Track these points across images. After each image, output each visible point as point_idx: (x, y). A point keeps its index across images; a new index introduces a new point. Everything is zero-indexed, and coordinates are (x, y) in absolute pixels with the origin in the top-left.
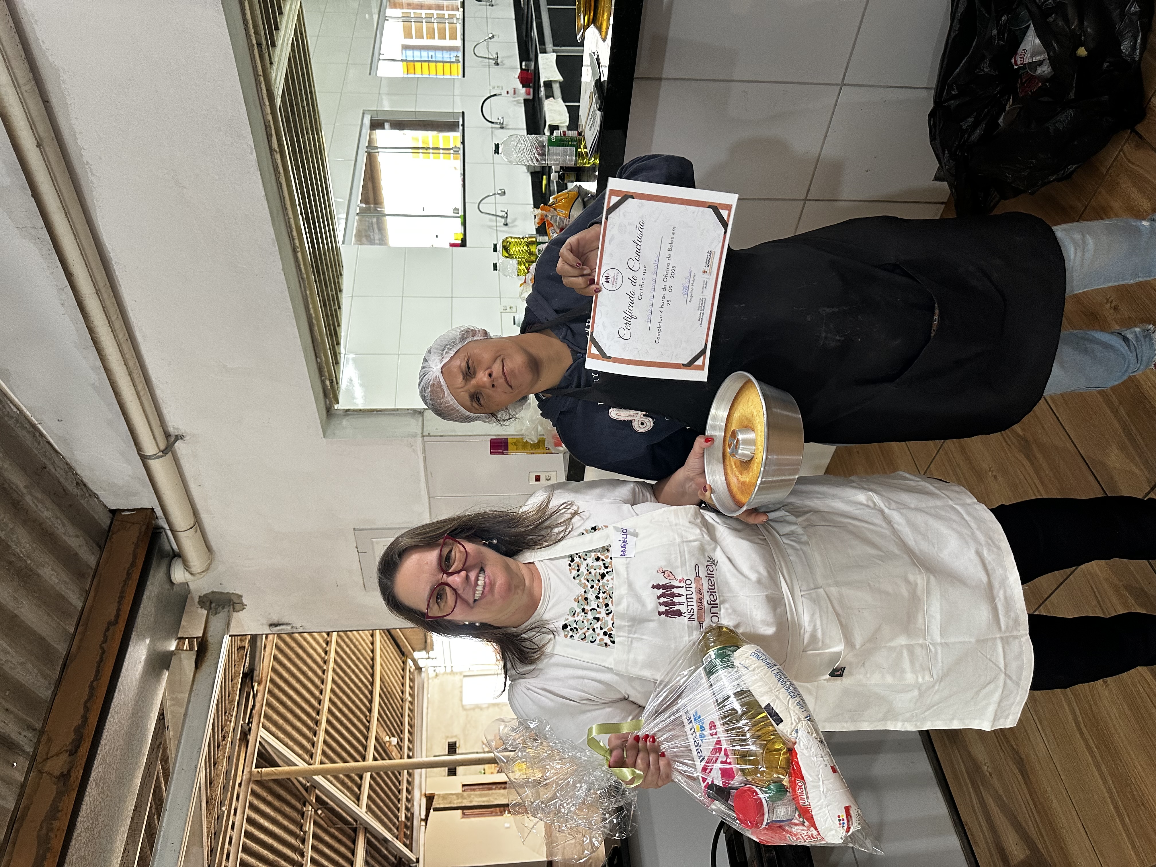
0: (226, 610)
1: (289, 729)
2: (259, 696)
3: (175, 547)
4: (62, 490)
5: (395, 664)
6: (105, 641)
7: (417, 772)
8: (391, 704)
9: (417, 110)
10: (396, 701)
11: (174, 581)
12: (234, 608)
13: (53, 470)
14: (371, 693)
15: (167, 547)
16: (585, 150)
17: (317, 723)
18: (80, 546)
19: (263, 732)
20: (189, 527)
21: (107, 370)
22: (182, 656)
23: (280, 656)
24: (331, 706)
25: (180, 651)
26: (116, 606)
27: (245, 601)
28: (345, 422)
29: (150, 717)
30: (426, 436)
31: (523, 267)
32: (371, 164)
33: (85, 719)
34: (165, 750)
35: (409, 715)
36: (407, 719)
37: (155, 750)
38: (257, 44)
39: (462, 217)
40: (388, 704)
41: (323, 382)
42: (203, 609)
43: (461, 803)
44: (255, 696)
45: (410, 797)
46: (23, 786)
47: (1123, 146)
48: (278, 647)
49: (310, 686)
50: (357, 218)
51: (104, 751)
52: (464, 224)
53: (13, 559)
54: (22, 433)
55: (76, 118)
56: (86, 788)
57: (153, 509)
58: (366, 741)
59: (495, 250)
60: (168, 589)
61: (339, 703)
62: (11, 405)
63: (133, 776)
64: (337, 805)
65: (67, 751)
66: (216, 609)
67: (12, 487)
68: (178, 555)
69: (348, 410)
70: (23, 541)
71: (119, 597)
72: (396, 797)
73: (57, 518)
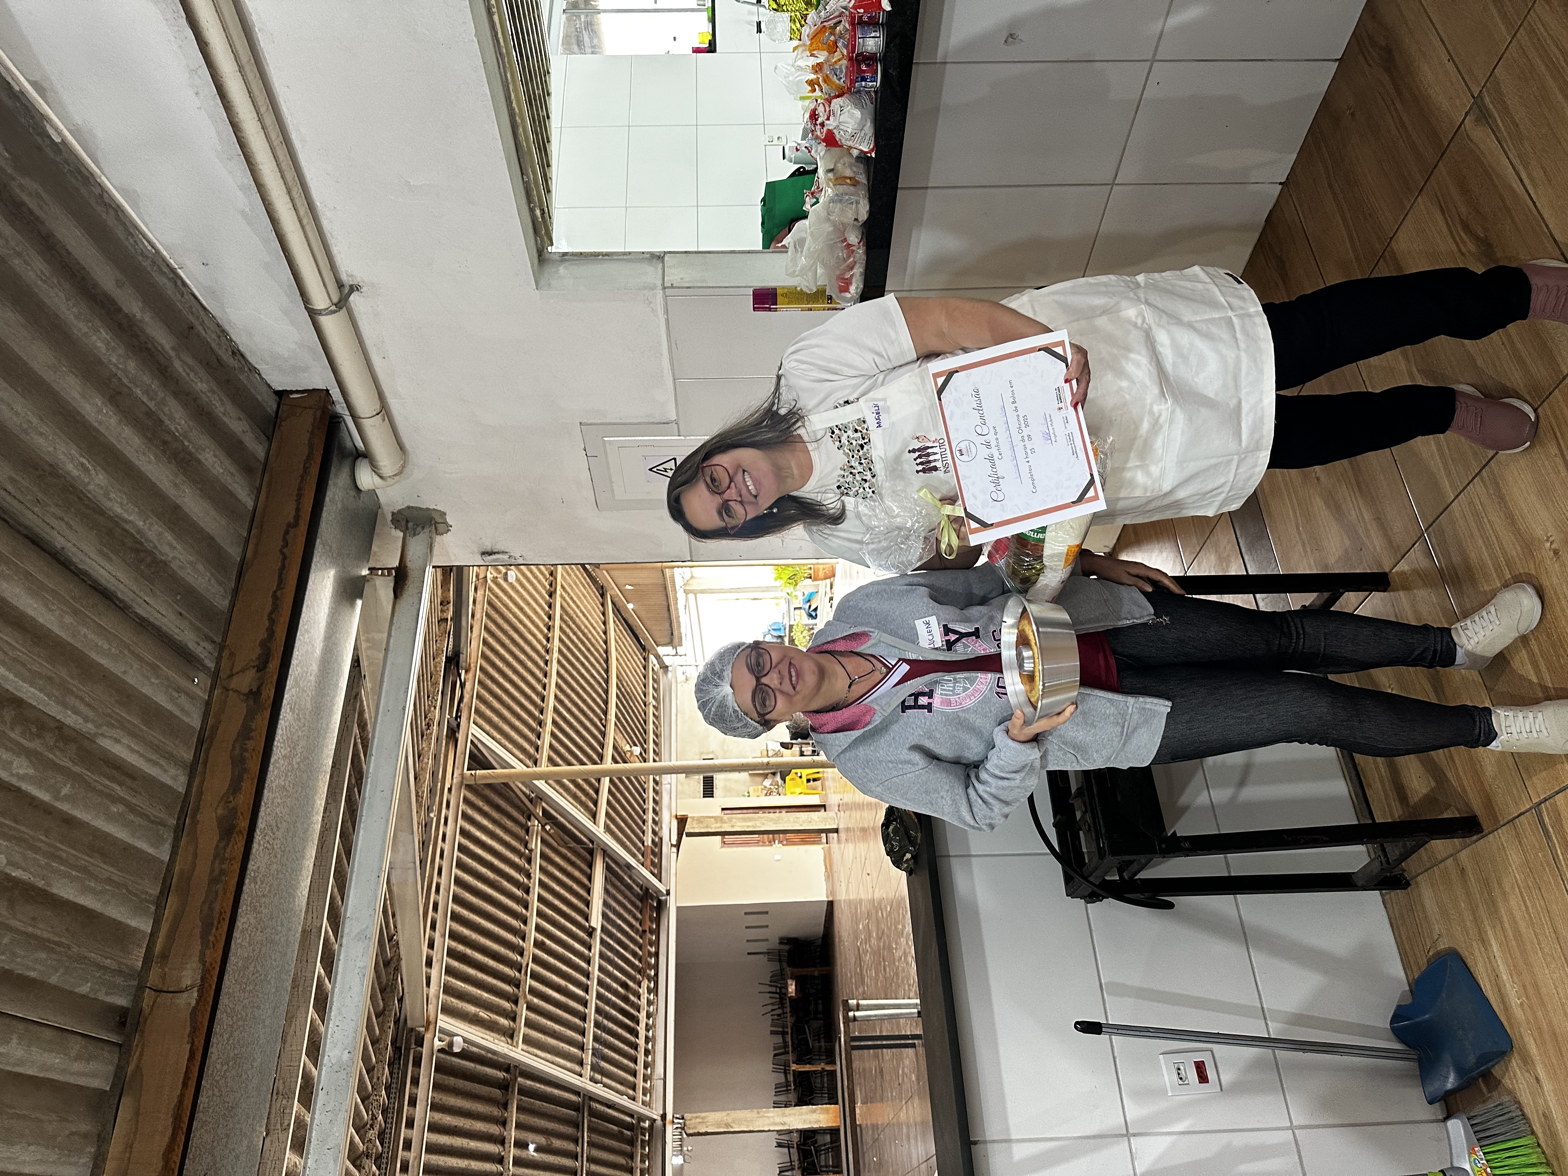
0: (427, 531)
1: (506, 728)
2: (468, 686)
3: (360, 444)
4: (216, 360)
5: (634, 660)
6: (286, 544)
7: (666, 779)
8: (631, 708)
10: (637, 704)
11: (360, 487)
12: (436, 529)
13: (203, 332)
14: (606, 692)
15: (349, 444)
17: (540, 723)
18: (243, 432)
19: (474, 729)
20: (374, 413)
21: (260, 186)
22: (377, 583)
23: (491, 640)
24: (557, 704)
25: (374, 577)
26: (294, 505)
27: (449, 520)
28: (562, 270)
30: (670, 288)
33: (271, 633)
34: (361, 713)
35: (654, 723)
36: (651, 726)
37: (352, 701)
39: (710, 9)
40: (628, 708)
41: (532, 211)
42: (398, 531)
43: (721, 827)
44: (463, 686)
45: (657, 819)
46: (208, 704)
48: (487, 629)
49: (529, 678)
51: (297, 673)
52: (713, 20)
53: (168, 438)
54: (162, 280)
56: (280, 710)
57: (327, 391)
60: (355, 497)
61: (567, 702)
62: (145, 242)
63: (330, 712)
64: (569, 822)
65: (254, 667)
66: (414, 530)
67: (156, 348)
68: (365, 455)
69: (565, 254)
70: (177, 416)
71: (297, 495)
72: (641, 818)
73: (214, 392)
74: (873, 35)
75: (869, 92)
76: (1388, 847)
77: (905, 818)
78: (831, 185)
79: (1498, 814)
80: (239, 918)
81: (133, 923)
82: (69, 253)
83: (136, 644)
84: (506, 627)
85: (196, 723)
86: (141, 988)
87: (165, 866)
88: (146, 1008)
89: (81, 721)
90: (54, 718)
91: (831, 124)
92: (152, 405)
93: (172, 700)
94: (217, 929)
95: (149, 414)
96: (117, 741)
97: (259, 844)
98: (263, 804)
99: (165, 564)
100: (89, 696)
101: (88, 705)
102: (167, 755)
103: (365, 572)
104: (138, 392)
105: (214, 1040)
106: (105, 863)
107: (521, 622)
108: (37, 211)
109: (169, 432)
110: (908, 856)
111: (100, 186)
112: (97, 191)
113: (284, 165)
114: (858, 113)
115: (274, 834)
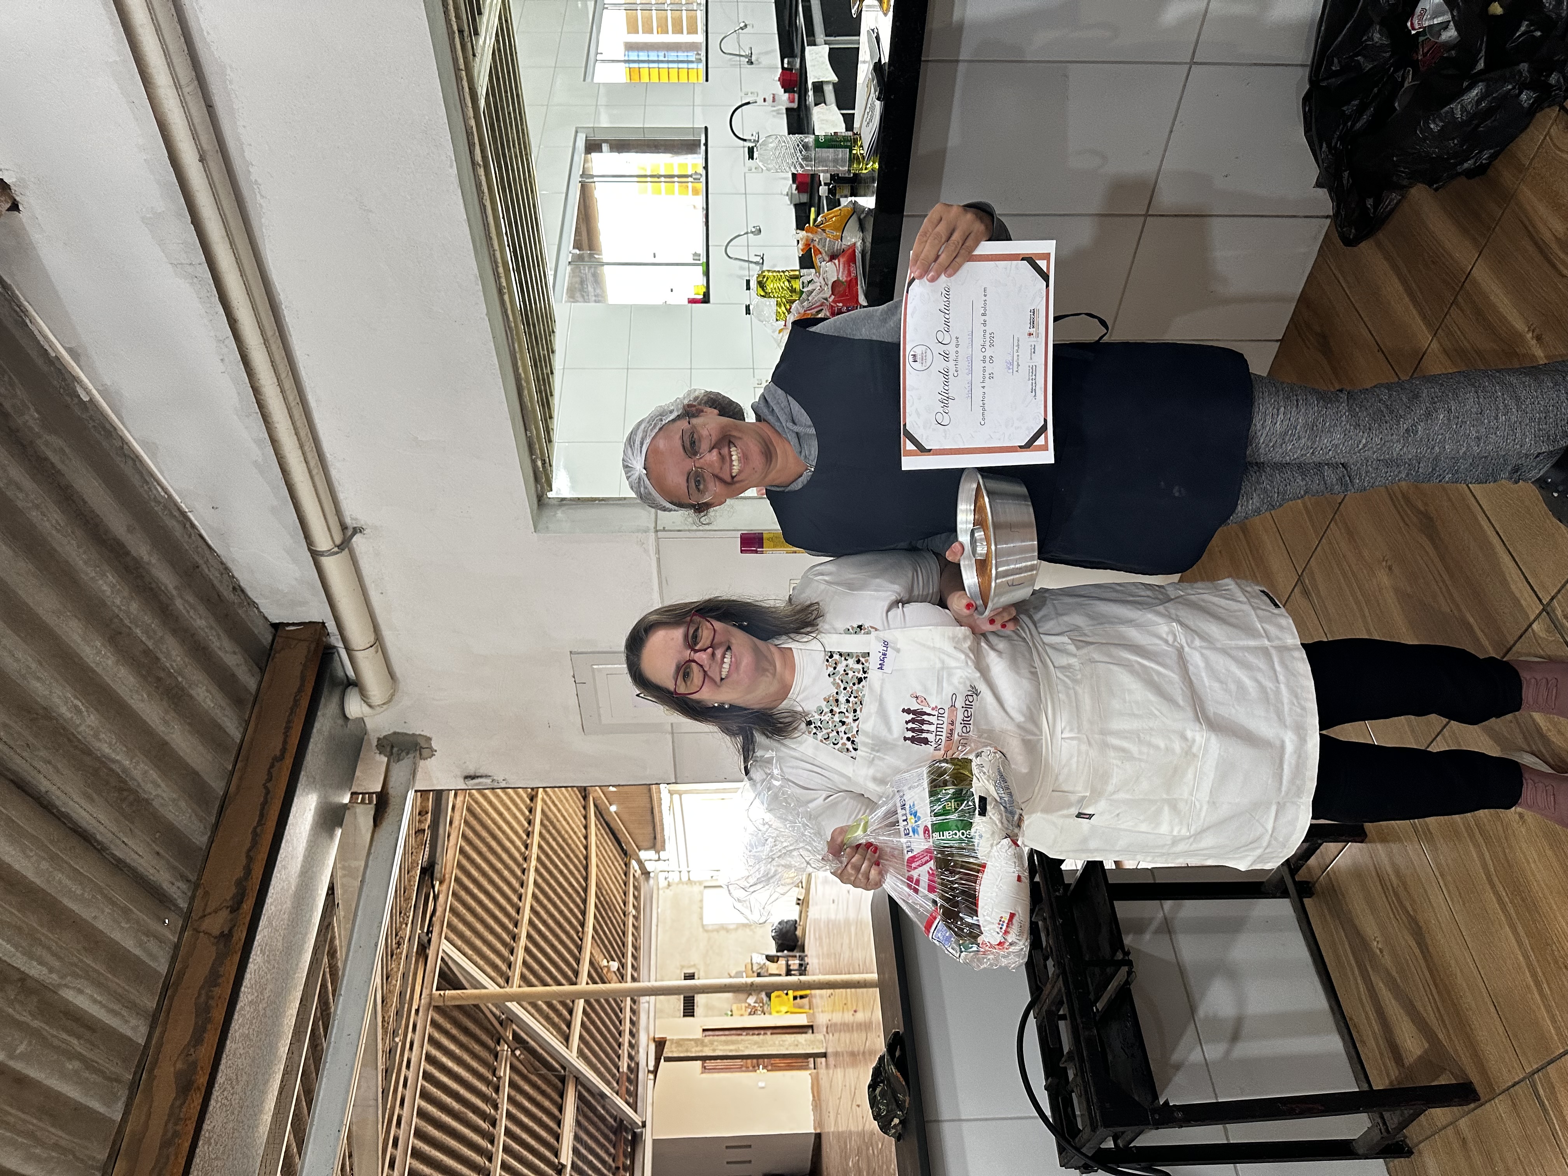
0: (411, 756)
1: (478, 943)
2: (442, 898)
3: (351, 673)
4: (217, 596)
5: (614, 865)
6: (270, 779)
7: (644, 999)
8: (609, 918)
9: (646, 126)
10: (616, 914)
11: (348, 716)
12: (421, 754)
13: (206, 570)
14: (584, 901)
15: (340, 674)
16: (862, 152)
17: (514, 937)
18: (237, 665)
19: (446, 946)
20: (368, 645)
21: (275, 442)
22: (357, 810)
23: (467, 848)
24: (532, 916)
25: (355, 805)
26: (281, 738)
27: (434, 745)
28: (560, 514)
30: (660, 531)
31: (783, 308)
32: (584, 200)
33: (248, 870)
35: (633, 934)
36: (630, 938)
38: (459, 31)
39: (705, 265)
40: (606, 918)
41: (533, 462)
42: (382, 756)
43: (702, 1051)
44: (436, 898)
45: (633, 1042)
46: (177, 947)
47: (1550, 128)
48: (464, 836)
49: (506, 888)
50: (569, 268)
51: (270, 912)
52: (707, 274)
53: (163, 675)
54: (171, 523)
55: (244, 127)
56: (250, 953)
57: (323, 623)
58: (578, 964)
59: (748, 288)
60: (342, 726)
61: (543, 913)
62: (157, 487)
63: (301, 951)
64: (540, 1046)
65: (228, 907)
66: (399, 755)
67: (160, 588)
68: (354, 684)
69: (563, 499)
70: (174, 653)
71: (286, 728)
72: (616, 1040)
73: (212, 628)
76: (1386, 1115)
77: (892, 1080)
79: (1493, 1082)
82: (85, 503)
83: (111, 888)
84: (484, 834)
85: (163, 969)
87: (117, 1125)
89: (45, 970)
90: (18, 969)
92: (150, 644)
93: (141, 944)
95: (147, 652)
96: (80, 991)
97: (217, 1102)
98: (224, 1056)
99: (148, 802)
100: (56, 943)
101: (54, 954)
102: (130, 1005)
103: (346, 799)
104: (138, 631)
106: (53, 1126)
107: (500, 828)
108: (60, 466)
109: (164, 669)
110: (896, 1121)
111: (122, 439)
112: (118, 444)
113: (298, 424)
115: (233, 1088)
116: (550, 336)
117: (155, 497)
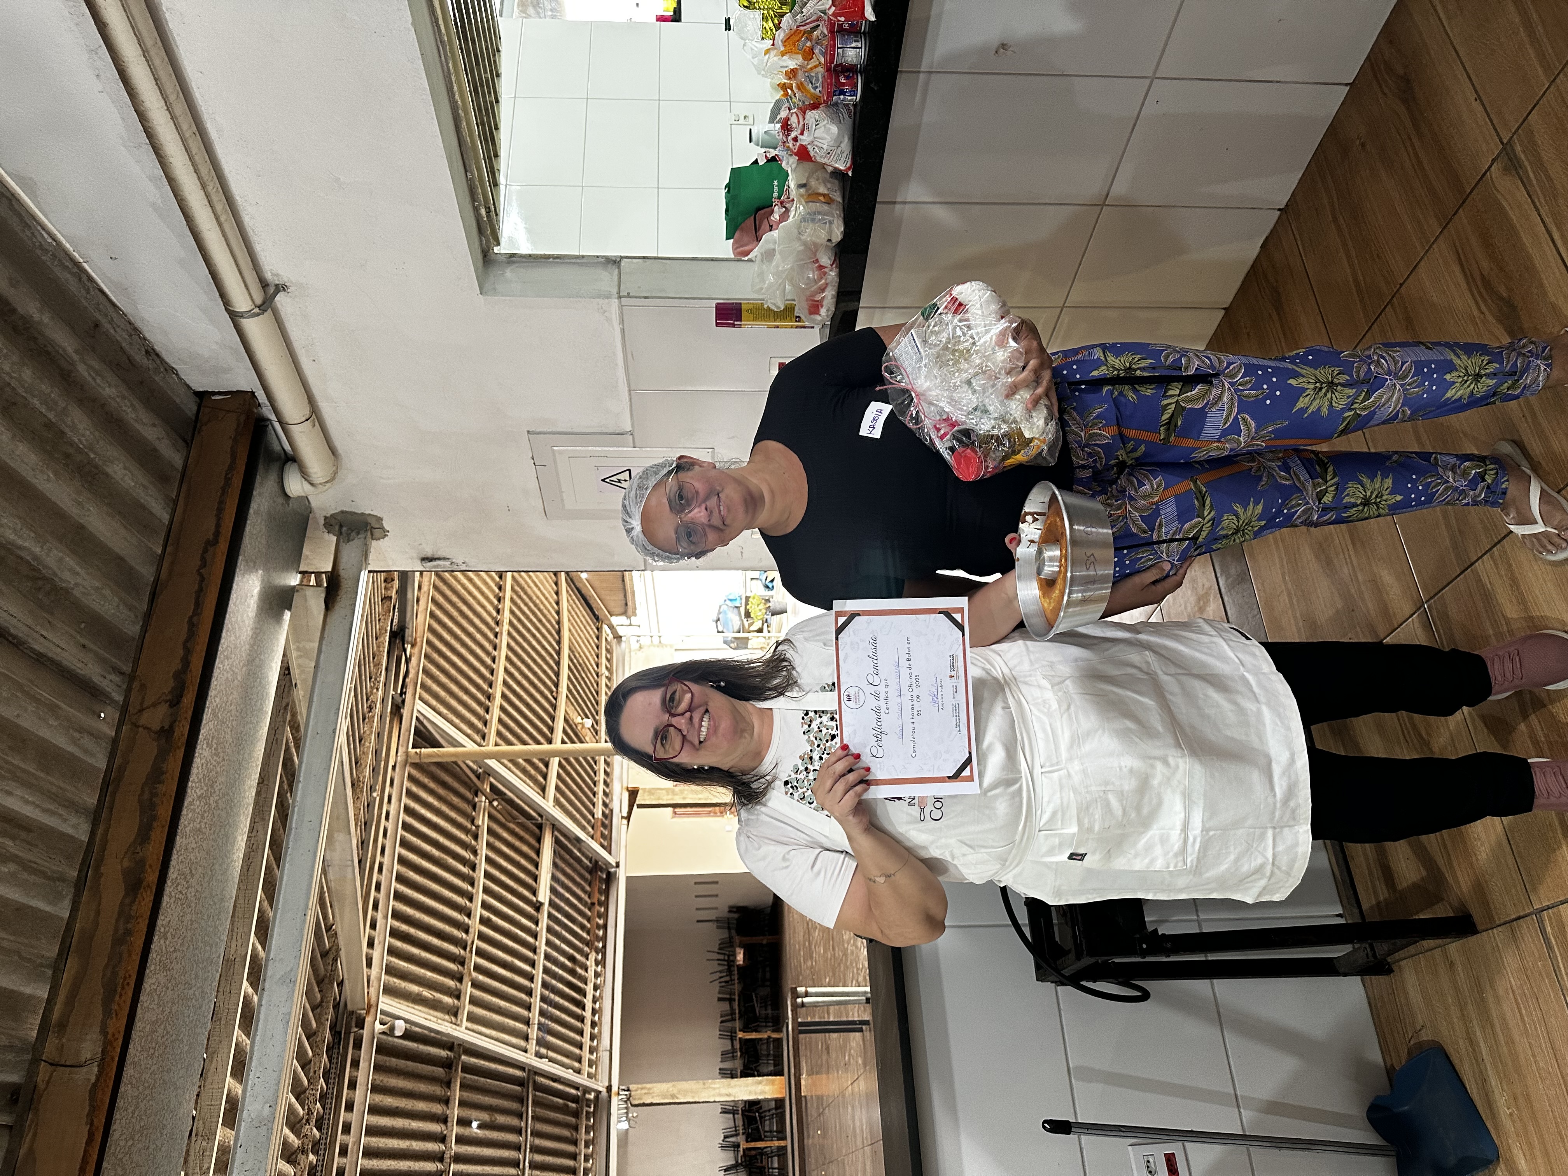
0: (362, 536)
1: (453, 703)
2: (414, 660)
3: (288, 447)
4: (127, 361)
5: (587, 630)
6: (204, 564)
8: (583, 679)
10: (589, 674)
11: (289, 494)
12: (372, 534)
13: (112, 331)
14: (558, 664)
15: (277, 448)
17: (489, 697)
18: (158, 438)
19: (420, 706)
20: (304, 419)
21: (171, 180)
22: (308, 593)
23: (438, 613)
24: (506, 678)
25: (305, 589)
26: (213, 521)
27: (386, 526)
28: (509, 273)
29: (271, 667)
30: (625, 297)
31: (770, 24)
33: (186, 662)
34: (294, 715)
37: (282, 711)
40: (580, 679)
41: (476, 210)
42: (331, 535)
43: (673, 802)
44: (408, 661)
45: (608, 790)
46: (115, 742)
48: (434, 601)
49: (478, 651)
51: (215, 704)
53: (71, 451)
54: (64, 276)
56: (195, 747)
57: (253, 393)
58: (553, 721)
60: (282, 504)
61: (517, 674)
62: (43, 233)
64: (518, 797)
65: (166, 702)
66: (348, 535)
67: (57, 352)
68: (292, 459)
69: (512, 255)
70: (81, 426)
71: (218, 509)
72: (591, 790)
73: (124, 398)
74: (854, 45)
75: (848, 105)
78: (803, 202)
79: (1494, 914)
80: (146, 980)
81: (28, 990)
83: (31, 682)
84: (454, 599)
85: (102, 764)
86: (35, 1061)
87: (65, 922)
88: (41, 1085)
91: (805, 139)
92: (51, 416)
93: (74, 742)
94: (121, 996)
95: (49, 425)
96: (9, 793)
97: (170, 896)
98: (175, 852)
99: (67, 591)
102: (68, 804)
104: (36, 402)
105: (117, 1115)
107: (470, 593)
109: (72, 444)
113: (197, 158)
114: (834, 129)
115: (188, 882)
116: (494, 55)
117: (41, 245)
